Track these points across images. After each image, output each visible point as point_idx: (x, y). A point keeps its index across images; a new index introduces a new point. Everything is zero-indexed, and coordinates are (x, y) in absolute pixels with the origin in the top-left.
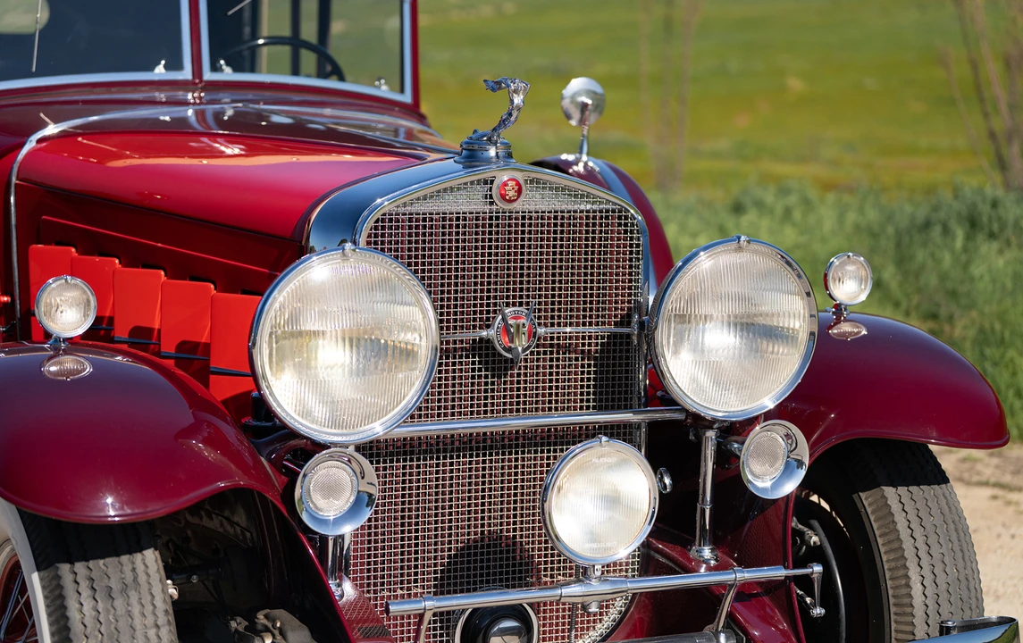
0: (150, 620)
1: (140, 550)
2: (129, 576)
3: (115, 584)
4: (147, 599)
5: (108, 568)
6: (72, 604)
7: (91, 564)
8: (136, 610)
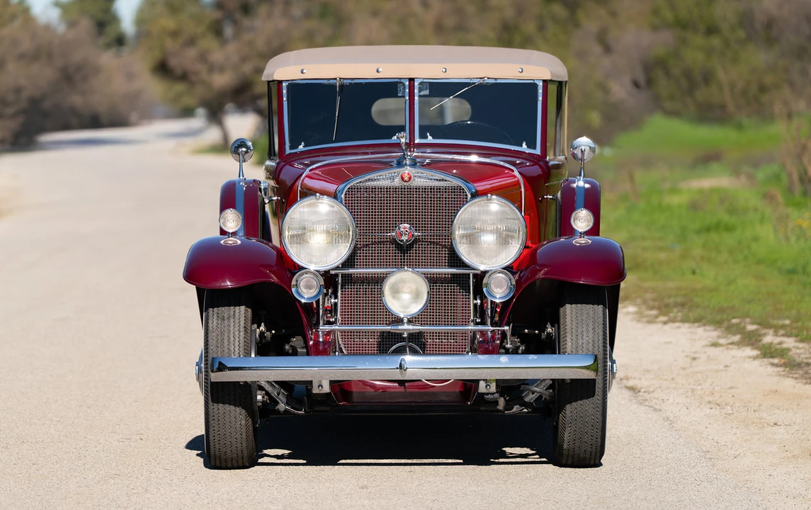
0: (237, 328)
1: (239, 305)
2: (232, 313)
3: (226, 316)
4: (237, 321)
5: (225, 311)
6: (210, 321)
7: (219, 308)
8: (232, 325)
